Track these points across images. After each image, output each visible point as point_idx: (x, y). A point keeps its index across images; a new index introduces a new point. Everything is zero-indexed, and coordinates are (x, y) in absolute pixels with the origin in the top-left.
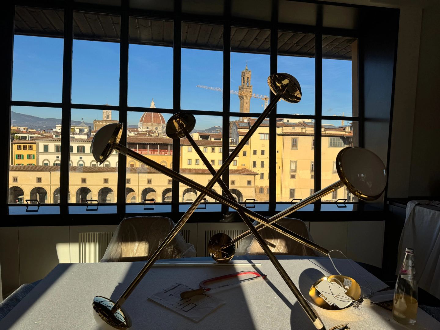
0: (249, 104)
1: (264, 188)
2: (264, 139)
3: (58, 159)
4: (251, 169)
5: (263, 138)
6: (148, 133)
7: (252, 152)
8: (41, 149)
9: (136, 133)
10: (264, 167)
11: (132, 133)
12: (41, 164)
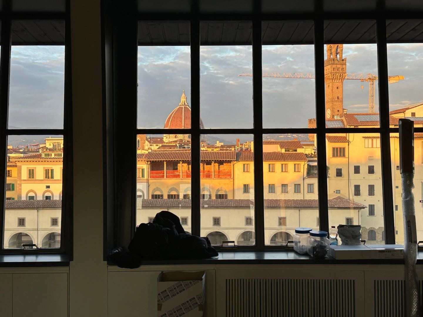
0: (341, 88)
1: (376, 231)
2: (372, 147)
3: (49, 189)
4: (351, 198)
5: (370, 146)
6: (178, 145)
7: (352, 170)
8: (25, 175)
9: (160, 145)
10: (374, 195)
11: (155, 145)
12: (24, 198)
